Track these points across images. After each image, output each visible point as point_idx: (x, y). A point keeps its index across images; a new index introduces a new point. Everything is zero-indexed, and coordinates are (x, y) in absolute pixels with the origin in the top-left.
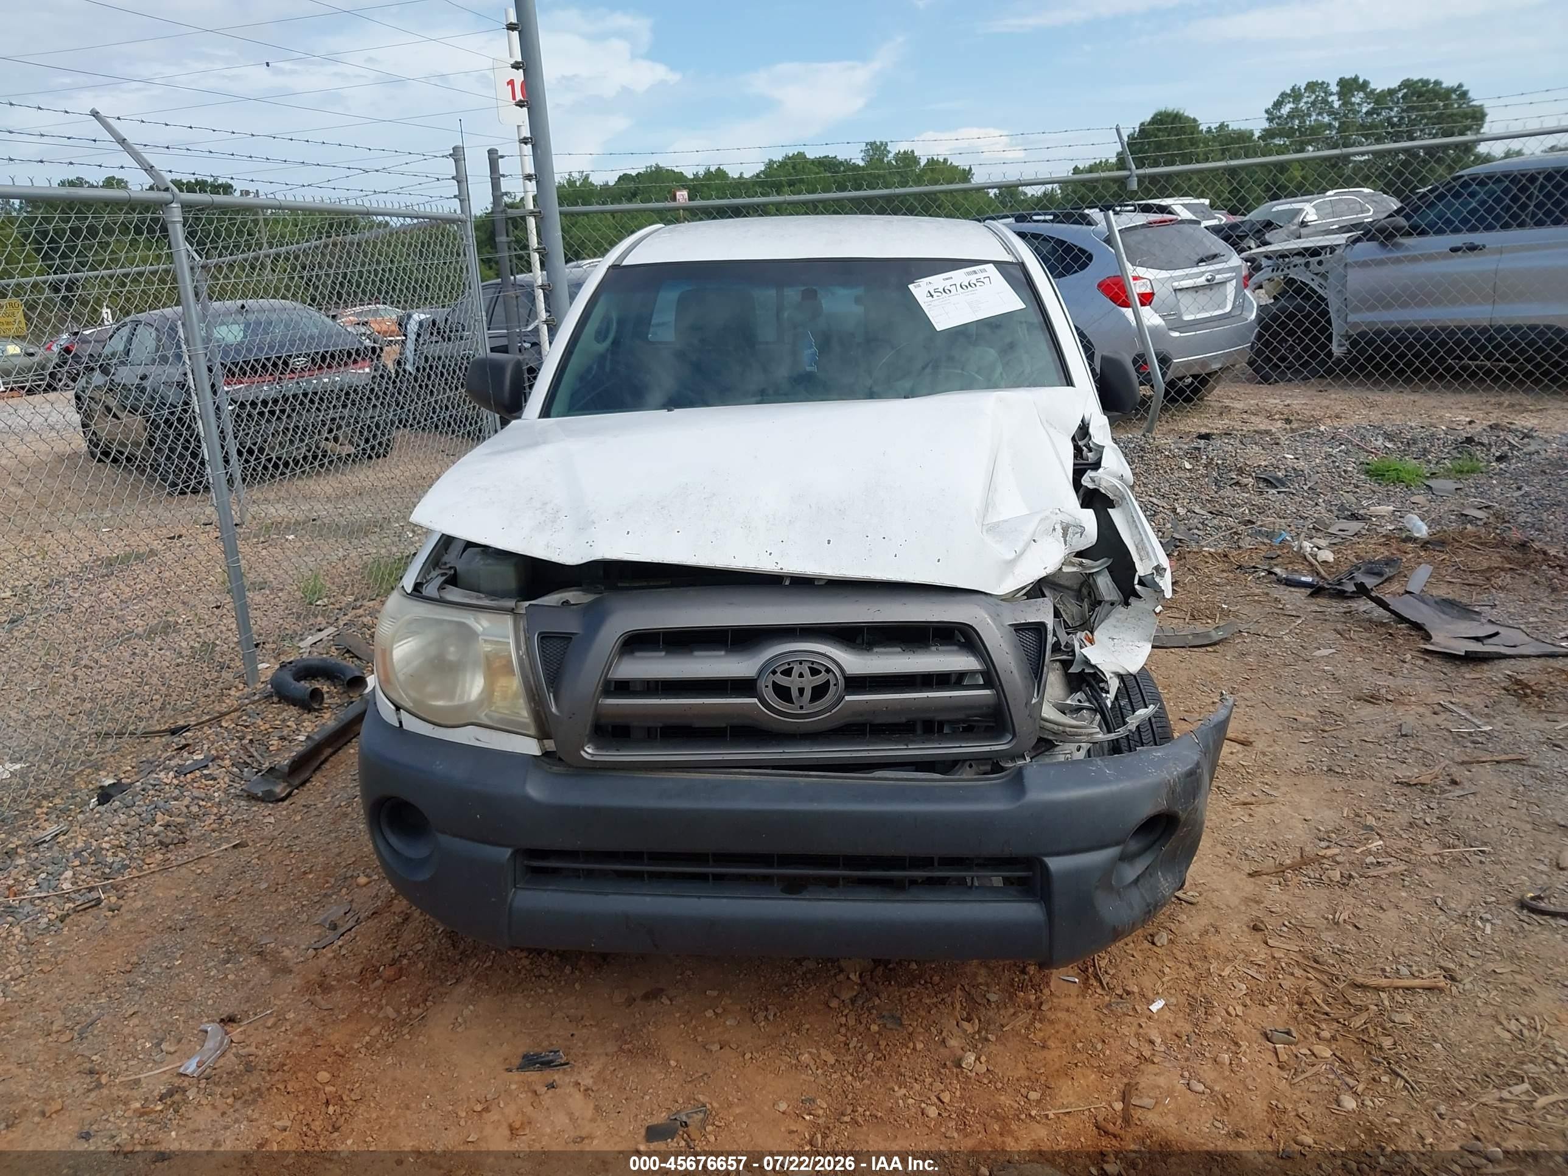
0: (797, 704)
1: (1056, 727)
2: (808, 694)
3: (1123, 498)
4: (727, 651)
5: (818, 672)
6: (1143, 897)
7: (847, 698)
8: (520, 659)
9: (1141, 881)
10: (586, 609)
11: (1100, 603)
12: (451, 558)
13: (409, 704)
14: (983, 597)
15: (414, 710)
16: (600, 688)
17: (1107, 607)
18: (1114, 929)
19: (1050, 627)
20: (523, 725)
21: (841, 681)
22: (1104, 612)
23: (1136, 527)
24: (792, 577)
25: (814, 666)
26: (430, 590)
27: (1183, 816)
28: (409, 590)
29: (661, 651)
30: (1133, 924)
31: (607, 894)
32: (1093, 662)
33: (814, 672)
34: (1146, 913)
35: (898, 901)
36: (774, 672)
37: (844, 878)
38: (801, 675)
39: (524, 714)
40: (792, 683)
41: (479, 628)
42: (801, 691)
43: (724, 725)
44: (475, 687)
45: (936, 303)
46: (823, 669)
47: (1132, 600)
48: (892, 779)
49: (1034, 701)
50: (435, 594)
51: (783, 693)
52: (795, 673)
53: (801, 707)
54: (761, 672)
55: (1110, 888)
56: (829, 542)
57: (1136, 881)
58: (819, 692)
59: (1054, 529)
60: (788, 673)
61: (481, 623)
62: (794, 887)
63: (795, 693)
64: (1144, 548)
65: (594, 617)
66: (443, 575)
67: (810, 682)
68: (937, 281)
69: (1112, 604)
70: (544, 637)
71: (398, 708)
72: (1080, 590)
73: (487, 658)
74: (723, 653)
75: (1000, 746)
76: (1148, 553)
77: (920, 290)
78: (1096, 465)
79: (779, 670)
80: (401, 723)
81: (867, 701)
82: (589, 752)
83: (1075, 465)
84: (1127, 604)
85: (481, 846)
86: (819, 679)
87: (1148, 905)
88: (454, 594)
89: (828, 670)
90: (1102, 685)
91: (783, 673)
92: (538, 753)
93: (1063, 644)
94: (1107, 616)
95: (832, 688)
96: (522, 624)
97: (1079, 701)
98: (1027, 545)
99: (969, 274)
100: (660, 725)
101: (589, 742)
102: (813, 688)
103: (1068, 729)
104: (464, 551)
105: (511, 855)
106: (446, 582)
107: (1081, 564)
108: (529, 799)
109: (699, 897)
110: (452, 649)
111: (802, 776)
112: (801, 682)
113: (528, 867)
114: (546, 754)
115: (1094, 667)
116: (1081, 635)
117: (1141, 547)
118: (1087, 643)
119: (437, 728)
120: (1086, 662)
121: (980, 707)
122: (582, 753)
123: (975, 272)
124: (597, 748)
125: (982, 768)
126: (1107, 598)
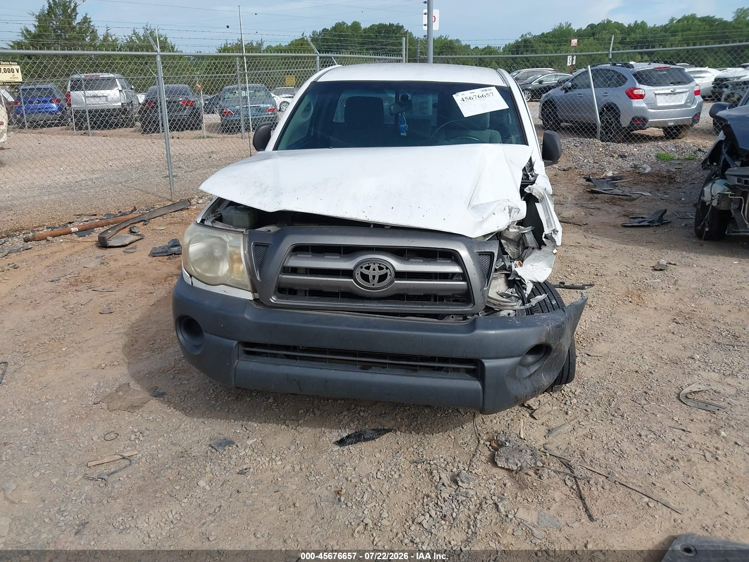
0: (372, 283)
1: (496, 302)
2: (377, 278)
3: (543, 198)
4: (340, 256)
5: (382, 269)
6: (532, 384)
7: (396, 282)
8: (245, 254)
9: (532, 377)
10: (276, 233)
11: (527, 248)
12: (220, 210)
13: (195, 274)
14: (465, 238)
15: (198, 277)
16: (280, 270)
17: (531, 249)
18: (516, 397)
19: (496, 254)
20: (246, 286)
21: (393, 273)
22: (529, 252)
23: (548, 212)
24: (374, 224)
25: (381, 266)
26: (208, 223)
27: (554, 347)
28: (199, 222)
29: (310, 254)
30: (526, 396)
31: (279, 365)
32: (519, 274)
33: (381, 268)
34: (533, 392)
35: (413, 376)
36: (362, 268)
37: (389, 364)
38: (374, 270)
39: (246, 280)
40: (370, 273)
41: (228, 240)
42: (374, 277)
43: (337, 291)
44: (224, 268)
45: (465, 104)
46: (385, 267)
47: (542, 247)
48: (414, 320)
49: (485, 289)
50: (210, 224)
51: (365, 277)
52: (371, 268)
53: (373, 285)
54: (356, 267)
55: (515, 378)
56: (392, 208)
57: (530, 376)
58: (382, 278)
59: (505, 209)
60: (368, 268)
61: (229, 238)
62: (366, 367)
63: (371, 278)
64: (550, 221)
65: (279, 237)
66: (215, 216)
67: (378, 273)
68: (467, 93)
69: (533, 249)
70: (256, 245)
71: (191, 276)
72: (519, 242)
73: (230, 253)
74: (338, 257)
75: (467, 309)
76: (551, 224)
77: (458, 97)
78: (533, 183)
79: (364, 267)
80: (192, 283)
81: (405, 284)
82: (273, 299)
83: (522, 182)
84: (540, 248)
85: (223, 339)
86: (383, 272)
87: (535, 388)
88: (219, 225)
89: (387, 268)
90: (523, 286)
91: (366, 268)
92: (252, 299)
93: (508, 267)
94: (530, 254)
95: (389, 277)
96: (247, 239)
97: (512, 293)
98: (490, 215)
99: (483, 91)
100: (308, 289)
101: (275, 294)
102: (380, 276)
103: (501, 303)
104: (227, 207)
105: (236, 344)
106: (216, 219)
107: (519, 228)
108: (245, 318)
109: (321, 369)
110: (217, 251)
111: (372, 316)
112: (374, 272)
113: (244, 350)
114: (255, 300)
115: (520, 277)
116: (516, 262)
117: (548, 221)
118: (518, 266)
119: (207, 286)
120: (517, 274)
121: (459, 290)
122: (271, 300)
123: (486, 90)
124: (278, 298)
125: (458, 318)
126: (530, 245)
